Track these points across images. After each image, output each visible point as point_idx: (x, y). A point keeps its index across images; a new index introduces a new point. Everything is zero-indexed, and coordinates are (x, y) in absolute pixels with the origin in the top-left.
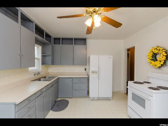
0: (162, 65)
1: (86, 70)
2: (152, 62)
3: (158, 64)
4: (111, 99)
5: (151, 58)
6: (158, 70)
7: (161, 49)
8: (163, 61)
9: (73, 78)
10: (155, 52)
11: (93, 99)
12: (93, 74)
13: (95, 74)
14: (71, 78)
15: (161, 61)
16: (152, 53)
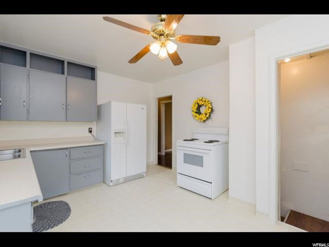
0: (207, 118)
1: (91, 132)
2: (197, 115)
3: (203, 117)
4: (145, 176)
5: (196, 111)
6: (203, 124)
7: (207, 101)
8: (209, 114)
9: (71, 149)
10: (200, 104)
11: (118, 183)
12: (117, 136)
13: (121, 136)
14: (67, 149)
15: (206, 114)
16: (197, 105)
